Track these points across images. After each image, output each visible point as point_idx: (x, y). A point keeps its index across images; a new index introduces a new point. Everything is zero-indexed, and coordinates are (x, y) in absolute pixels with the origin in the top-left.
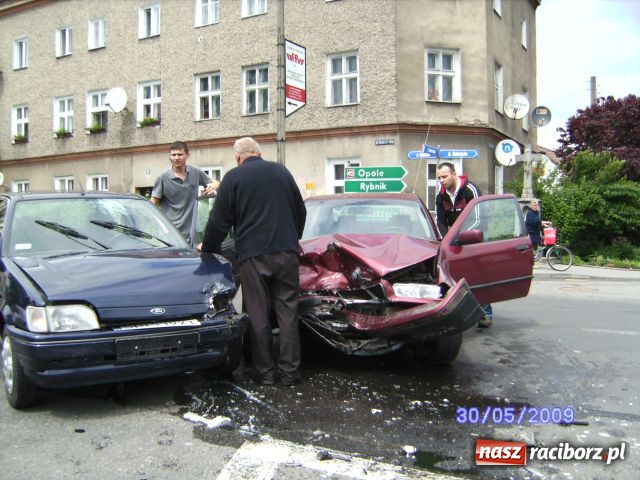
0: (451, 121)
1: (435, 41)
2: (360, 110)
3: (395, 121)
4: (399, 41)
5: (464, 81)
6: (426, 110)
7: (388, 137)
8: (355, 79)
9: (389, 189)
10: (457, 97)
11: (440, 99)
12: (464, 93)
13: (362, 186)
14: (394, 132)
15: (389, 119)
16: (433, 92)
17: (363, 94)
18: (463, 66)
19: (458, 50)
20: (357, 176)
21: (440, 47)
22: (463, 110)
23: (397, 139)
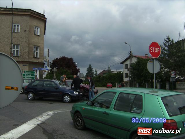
0: (38, 61)
1: (35, 45)
2: (19, 58)
3: (27, 61)
4: (29, 44)
5: (40, 53)
6: (33, 59)
7: (26, 64)
8: (18, 51)
9: (31, 76)
10: (38, 56)
11: (36, 57)
12: (40, 56)
13: (26, 75)
14: (27, 63)
15: (26, 60)
16: (34, 55)
17: (20, 54)
18: (40, 50)
19: (39, 47)
20: (25, 73)
21: (36, 46)
22: (40, 59)
23: (28, 65)
